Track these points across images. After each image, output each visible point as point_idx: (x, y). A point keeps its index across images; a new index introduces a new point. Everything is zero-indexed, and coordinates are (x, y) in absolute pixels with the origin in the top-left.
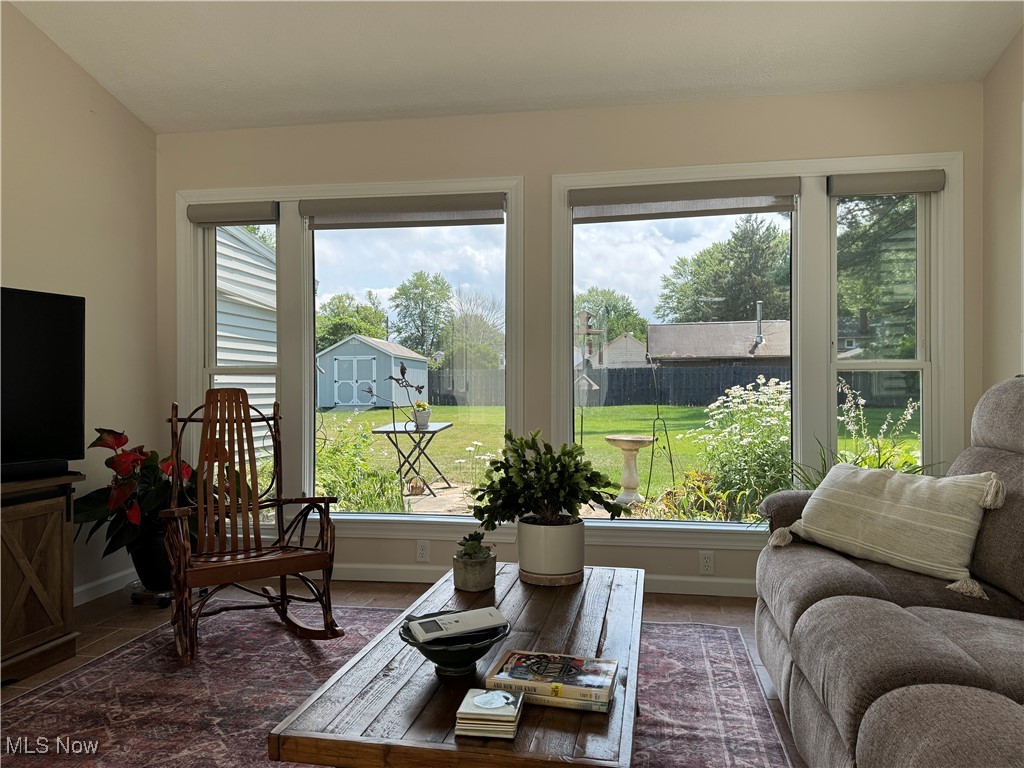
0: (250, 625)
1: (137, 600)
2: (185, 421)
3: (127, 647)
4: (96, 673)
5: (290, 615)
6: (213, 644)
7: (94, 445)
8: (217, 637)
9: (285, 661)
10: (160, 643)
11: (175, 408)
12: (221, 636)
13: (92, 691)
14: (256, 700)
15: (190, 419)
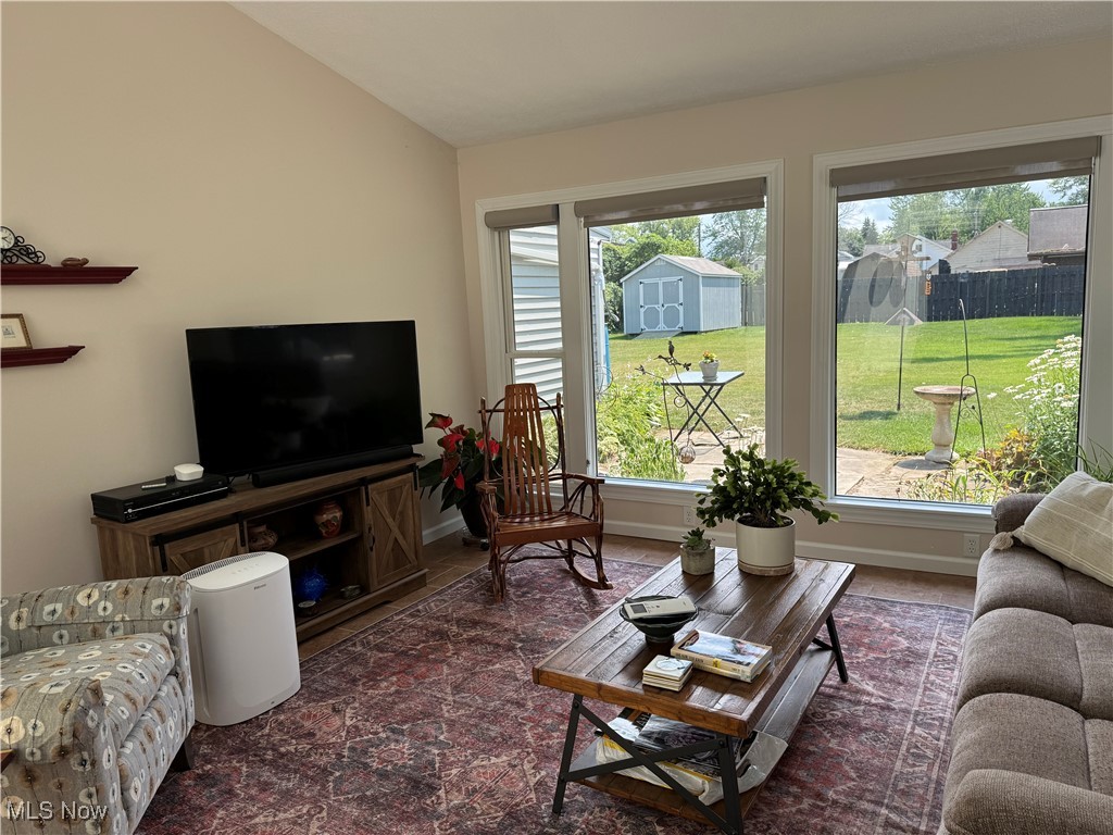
0: (547, 570)
1: (466, 543)
2: (491, 411)
3: (460, 582)
4: (440, 601)
5: (576, 565)
6: (519, 585)
7: (429, 425)
8: (522, 579)
9: (569, 604)
10: (482, 581)
11: (483, 402)
12: (525, 578)
13: (439, 614)
14: (546, 633)
15: (495, 410)
